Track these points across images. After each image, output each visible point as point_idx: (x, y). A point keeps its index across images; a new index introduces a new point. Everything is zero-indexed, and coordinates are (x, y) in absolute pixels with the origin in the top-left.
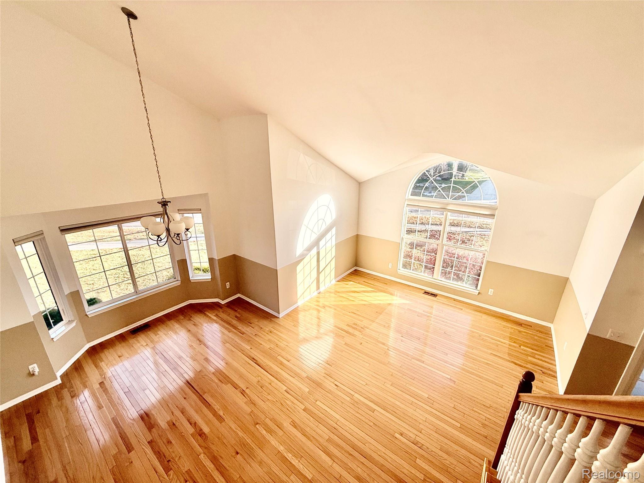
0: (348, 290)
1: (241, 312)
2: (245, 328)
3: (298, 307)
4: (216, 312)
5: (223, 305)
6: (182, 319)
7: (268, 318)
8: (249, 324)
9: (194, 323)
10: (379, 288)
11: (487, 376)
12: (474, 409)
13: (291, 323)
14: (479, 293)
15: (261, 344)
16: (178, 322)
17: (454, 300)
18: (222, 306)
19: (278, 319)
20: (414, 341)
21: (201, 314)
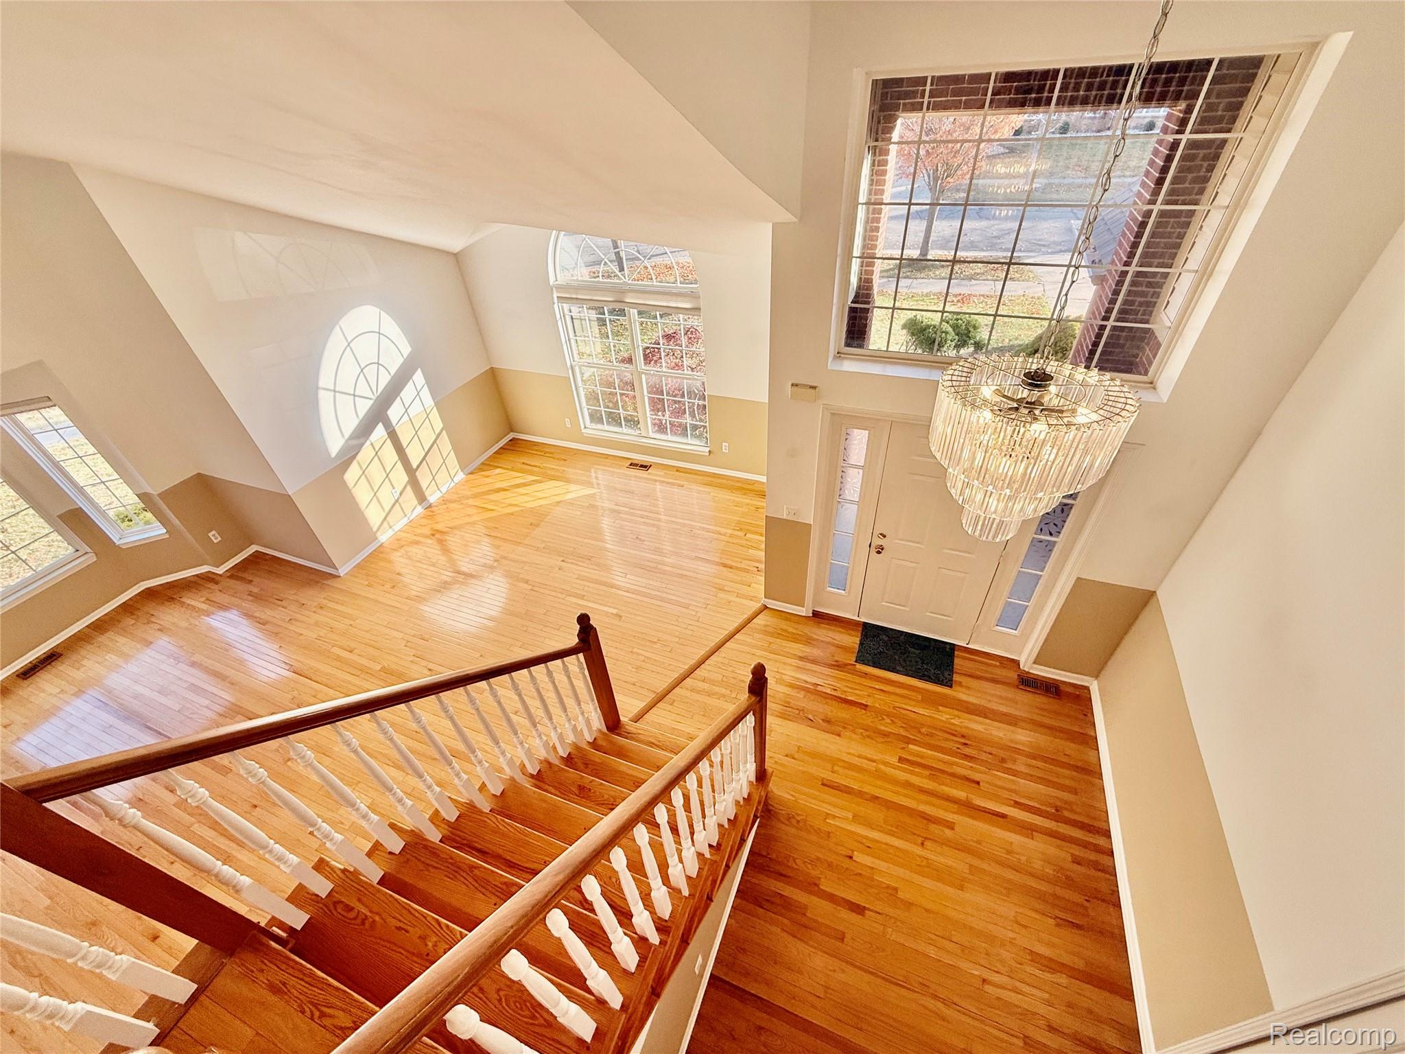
0: (485, 489)
1: (261, 583)
2: (269, 612)
3: (381, 545)
4: (205, 593)
5: (220, 575)
6: (132, 625)
7: (317, 582)
8: (279, 602)
9: (158, 627)
10: (549, 472)
11: (674, 595)
12: (635, 650)
13: (362, 582)
14: (710, 451)
15: (301, 634)
16: (124, 632)
17: (678, 470)
18: (218, 578)
19: (339, 579)
20: (580, 564)
21: (174, 605)
